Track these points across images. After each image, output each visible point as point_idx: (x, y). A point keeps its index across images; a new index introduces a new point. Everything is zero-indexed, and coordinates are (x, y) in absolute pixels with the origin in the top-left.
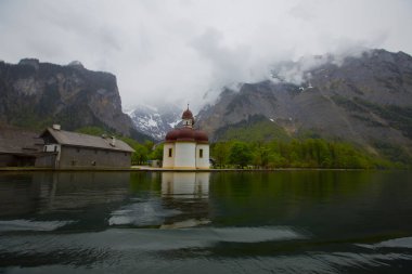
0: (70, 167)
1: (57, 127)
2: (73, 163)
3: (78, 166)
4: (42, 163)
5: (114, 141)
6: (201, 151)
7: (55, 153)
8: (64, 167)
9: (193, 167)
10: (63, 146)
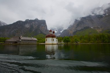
0: (23, 44)
1: (21, 36)
2: (24, 43)
3: (25, 43)
4: (18, 43)
5: (33, 38)
6: (53, 39)
7: (21, 41)
8: (22, 43)
9: (51, 43)
10: (22, 40)
